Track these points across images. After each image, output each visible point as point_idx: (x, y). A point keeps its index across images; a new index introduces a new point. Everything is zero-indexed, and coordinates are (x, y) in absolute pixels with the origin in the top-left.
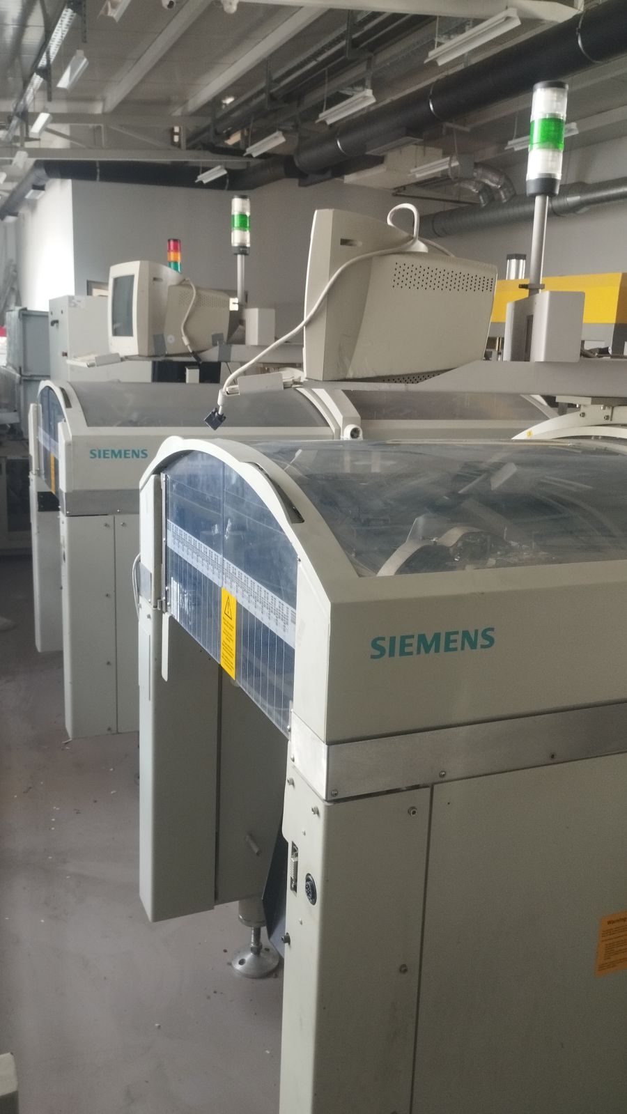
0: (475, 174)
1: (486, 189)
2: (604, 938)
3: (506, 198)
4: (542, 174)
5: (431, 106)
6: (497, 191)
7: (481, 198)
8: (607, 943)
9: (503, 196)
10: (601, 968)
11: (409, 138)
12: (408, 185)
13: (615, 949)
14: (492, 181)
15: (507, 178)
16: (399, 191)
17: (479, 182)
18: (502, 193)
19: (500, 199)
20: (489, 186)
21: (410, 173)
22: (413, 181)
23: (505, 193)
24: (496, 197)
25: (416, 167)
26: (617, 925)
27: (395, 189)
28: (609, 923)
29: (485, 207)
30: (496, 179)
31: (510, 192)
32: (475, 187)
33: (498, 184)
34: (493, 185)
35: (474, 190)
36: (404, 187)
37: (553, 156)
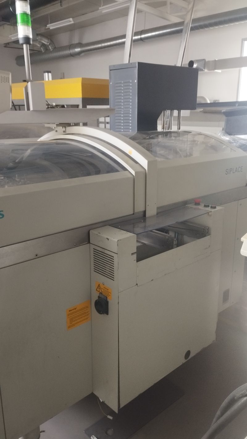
0: (37, 38)
1: (43, 45)
2: (68, 317)
3: (52, 48)
4: (24, 35)
5: (11, 9)
6: (48, 46)
7: (42, 48)
8: (70, 318)
9: (50, 48)
10: (69, 327)
11: (4, 22)
12: (11, 42)
13: (74, 320)
14: (45, 41)
15: (51, 40)
16: (7, 45)
17: (40, 42)
18: (50, 47)
19: (50, 49)
20: (45, 44)
21: (9, 37)
22: (11, 41)
23: (51, 47)
24: (48, 48)
25: (11, 35)
26: (72, 311)
27: (4, 44)
28: (70, 311)
29: (44, 52)
30: (46, 41)
31: (53, 46)
32: (39, 44)
33: (48, 43)
34: (46, 43)
35: (38, 45)
36: (8, 43)
37: (28, 29)
